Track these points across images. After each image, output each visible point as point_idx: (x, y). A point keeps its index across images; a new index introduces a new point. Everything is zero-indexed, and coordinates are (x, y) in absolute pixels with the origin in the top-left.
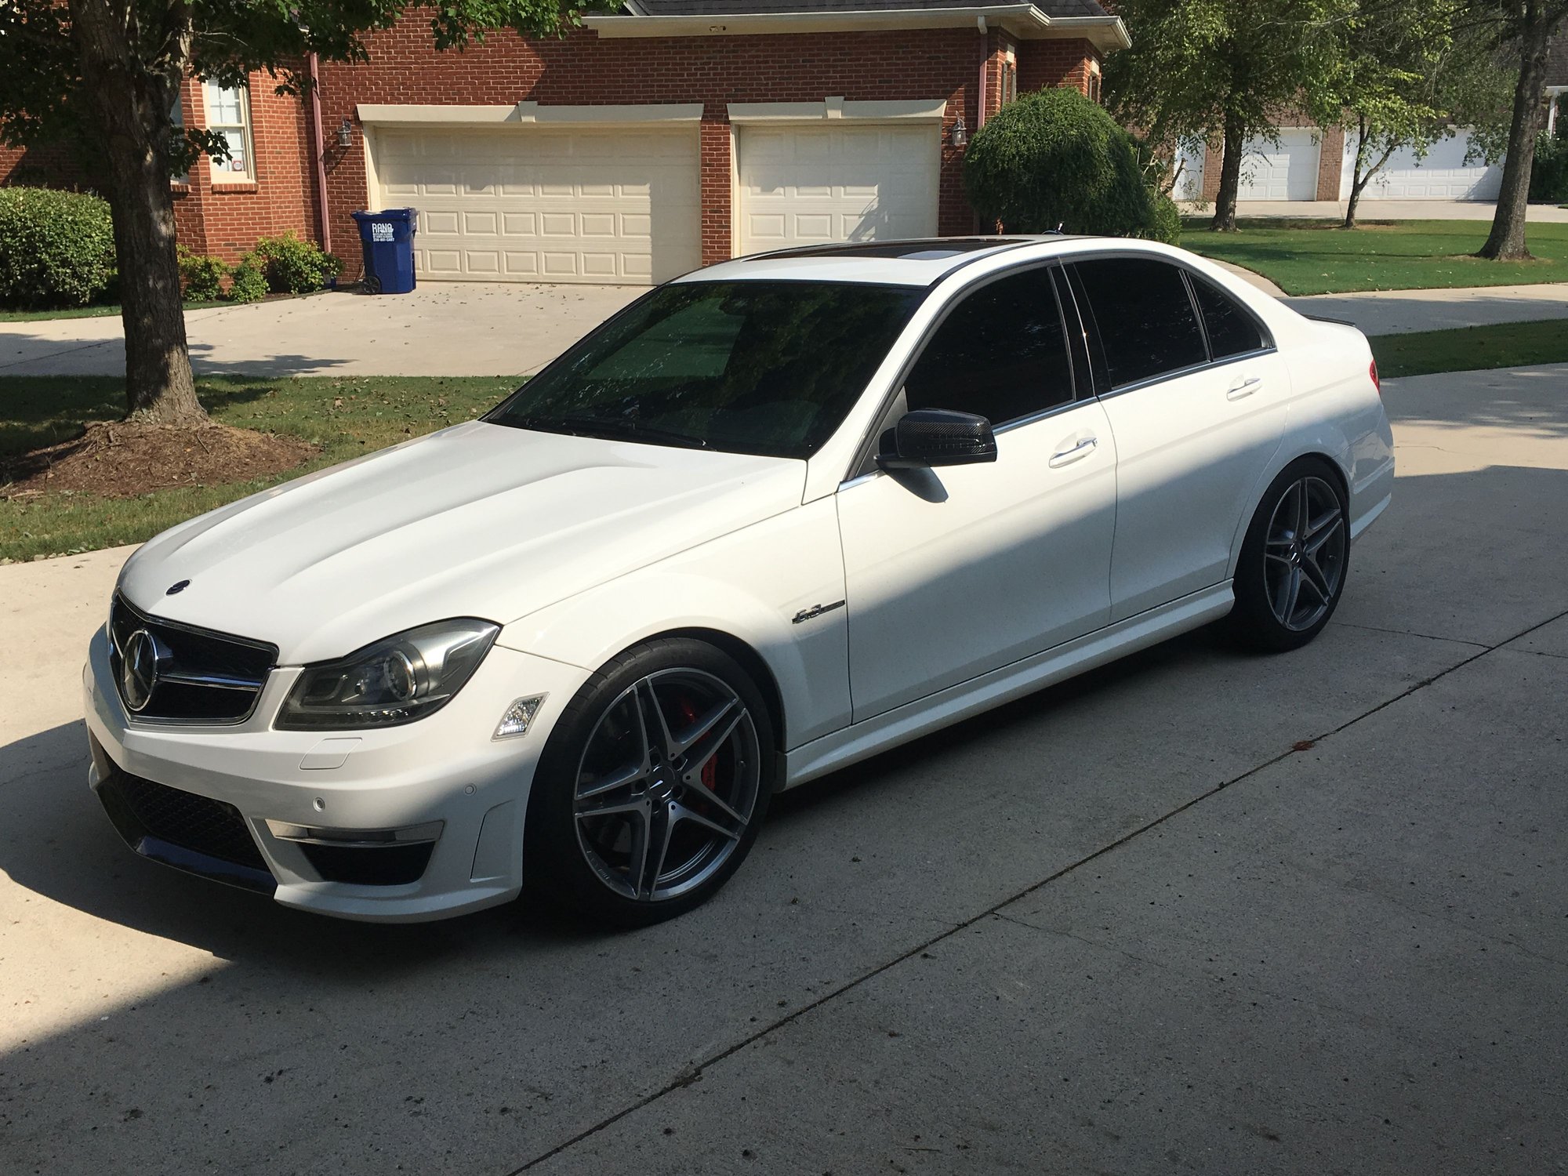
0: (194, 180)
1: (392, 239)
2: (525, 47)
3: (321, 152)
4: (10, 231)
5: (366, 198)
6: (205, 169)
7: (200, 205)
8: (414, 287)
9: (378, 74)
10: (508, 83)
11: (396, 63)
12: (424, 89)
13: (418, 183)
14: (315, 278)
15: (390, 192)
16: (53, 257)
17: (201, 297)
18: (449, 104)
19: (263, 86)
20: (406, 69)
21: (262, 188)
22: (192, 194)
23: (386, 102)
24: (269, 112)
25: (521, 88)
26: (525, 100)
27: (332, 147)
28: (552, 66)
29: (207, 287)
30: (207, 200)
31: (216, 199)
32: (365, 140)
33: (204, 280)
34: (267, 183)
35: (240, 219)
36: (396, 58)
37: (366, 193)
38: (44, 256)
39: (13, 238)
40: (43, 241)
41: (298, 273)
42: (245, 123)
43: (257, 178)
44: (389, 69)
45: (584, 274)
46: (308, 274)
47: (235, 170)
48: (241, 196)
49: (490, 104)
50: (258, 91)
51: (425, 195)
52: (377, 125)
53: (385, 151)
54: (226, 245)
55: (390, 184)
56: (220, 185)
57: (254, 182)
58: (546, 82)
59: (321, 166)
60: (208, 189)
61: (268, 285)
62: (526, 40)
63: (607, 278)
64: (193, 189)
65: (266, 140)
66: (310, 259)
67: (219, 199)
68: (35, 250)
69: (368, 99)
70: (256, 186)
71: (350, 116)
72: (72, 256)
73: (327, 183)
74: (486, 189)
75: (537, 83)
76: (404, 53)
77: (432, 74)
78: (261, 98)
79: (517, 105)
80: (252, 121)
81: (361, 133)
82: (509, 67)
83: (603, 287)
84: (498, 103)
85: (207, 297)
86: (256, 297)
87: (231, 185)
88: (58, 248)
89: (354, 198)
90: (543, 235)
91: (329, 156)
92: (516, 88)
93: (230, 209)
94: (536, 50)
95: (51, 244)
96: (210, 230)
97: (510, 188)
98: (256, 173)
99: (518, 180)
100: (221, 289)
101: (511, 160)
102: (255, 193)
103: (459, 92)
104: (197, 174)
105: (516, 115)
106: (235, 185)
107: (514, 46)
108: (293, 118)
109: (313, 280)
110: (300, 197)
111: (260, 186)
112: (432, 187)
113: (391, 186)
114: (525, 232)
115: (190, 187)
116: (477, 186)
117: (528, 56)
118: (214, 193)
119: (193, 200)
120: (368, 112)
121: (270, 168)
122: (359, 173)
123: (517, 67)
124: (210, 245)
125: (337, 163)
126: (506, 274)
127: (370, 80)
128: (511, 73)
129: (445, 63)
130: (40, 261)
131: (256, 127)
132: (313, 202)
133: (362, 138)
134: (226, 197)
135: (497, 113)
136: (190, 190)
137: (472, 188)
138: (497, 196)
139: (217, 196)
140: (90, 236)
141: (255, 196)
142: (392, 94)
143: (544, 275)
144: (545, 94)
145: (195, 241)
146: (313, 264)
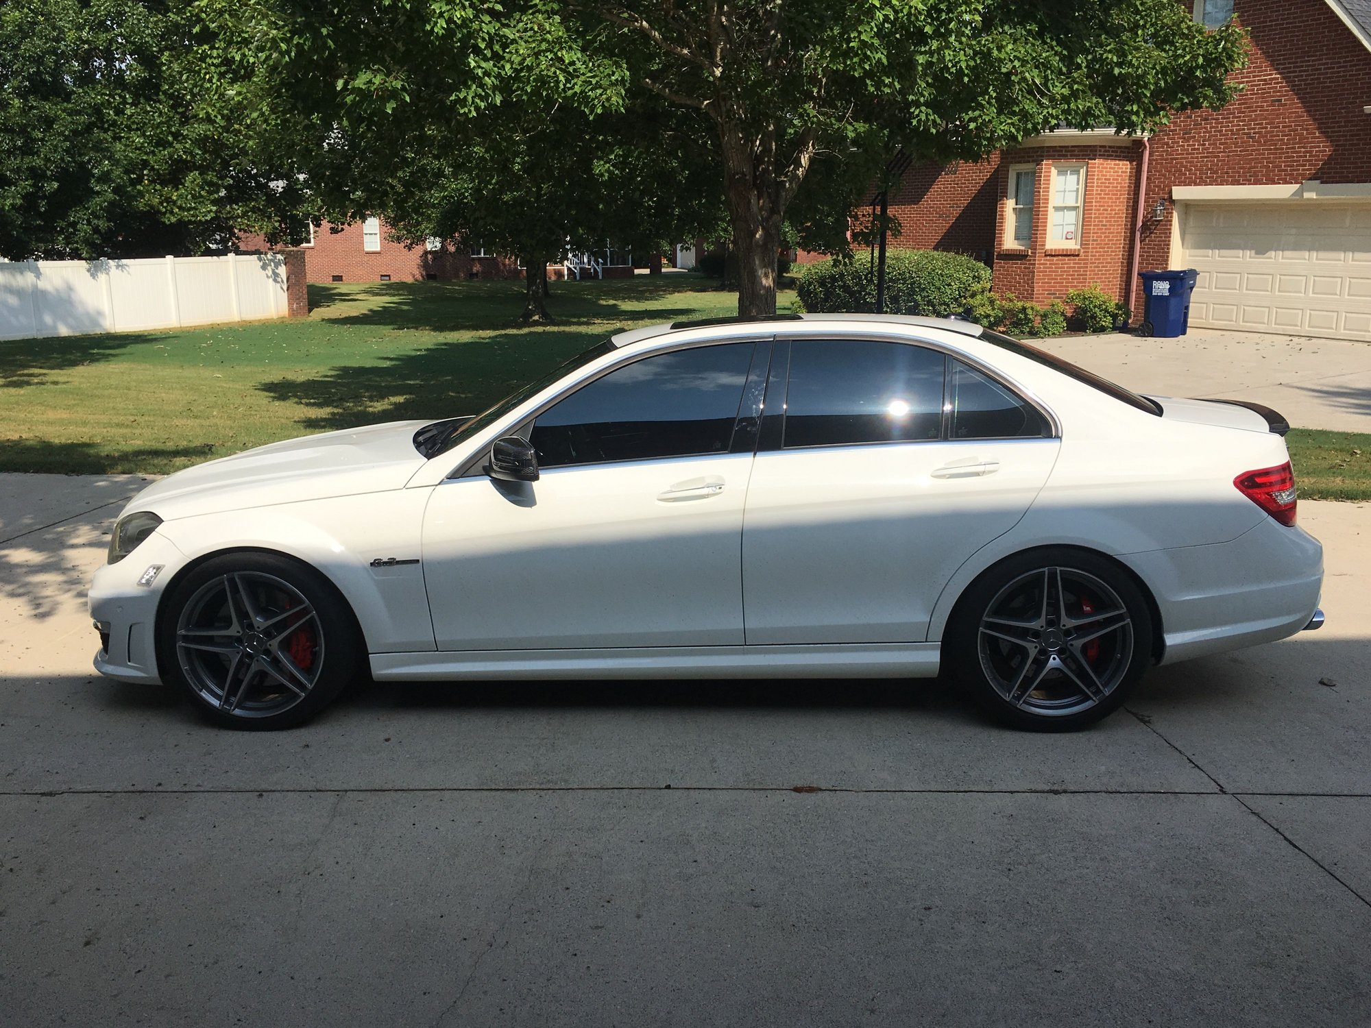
0: (1033, 246)
1: (1167, 294)
2: (1317, 135)
3: (1140, 224)
4: (902, 279)
5: (1167, 260)
6: (1042, 238)
7: (1035, 264)
8: (1184, 333)
9: (1192, 162)
10: (1297, 166)
11: (1207, 153)
12: (1227, 173)
13: (1213, 248)
14: (1105, 322)
15: (1190, 256)
16: (923, 298)
17: (1017, 331)
18: (1245, 184)
19: (1098, 175)
20: (1215, 157)
21: (1084, 252)
22: (1031, 256)
23: (1196, 184)
24: (1100, 194)
25: (1307, 170)
26: (1310, 179)
27: (1148, 221)
28: (1338, 150)
29: (1022, 325)
30: (1040, 261)
31: (1047, 260)
32: (1175, 215)
33: (1020, 319)
34: (1089, 248)
35: (1063, 275)
36: (1208, 148)
37: (1168, 257)
38: (919, 298)
39: (903, 284)
40: (919, 287)
41: (1093, 317)
42: (1080, 204)
43: (1081, 245)
44: (1201, 157)
45: (1342, 331)
46: (1101, 319)
47: (1067, 239)
48: (1067, 258)
49: (1280, 183)
50: (1093, 179)
51: (1217, 258)
52: (1189, 202)
53: (1191, 223)
54: (1048, 294)
55: (1192, 248)
56: (1051, 250)
57: (1079, 247)
58: (1331, 164)
59: (1138, 234)
60: (1041, 253)
61: (1065, 325)
62: (1318, 129)
63: (1364, 336)
64: (1032, 253)
65: (1093, 216)
66: (1104, 307)
67: (1049, 260)
68: (914, 293)
69: (1182, 182)
70: (1079, 250)
71: (1166, 196)
72: (935, 298)
73: (1141, 248)
74: (1267, 255)
75: (1323, 164)
76: (1215, 144)
77: (1234, 160)
78: (1095, 185)
79: (1302, 183)
80: (1085, 202)
81: (1172, 209)
82: (1300, 152)
83: (1353, 343)
84: (1286, 182)
85: (1022, 332)
86: (1054, 334)
87: (1059, 250)
88: (927, 292)
89: (1159, 260)
90: (1311, 295)
91: (1145, 226)
92: (1303, 170)
93: (1056, 268)
94: (1327, 137)
95: (924, 289)
96: (1038, 283)
97: (1288, 253)
98: (1082, 240)
99: (1297, 247)
100: (1032, 327)
101: (1294, 231)
102: (1078, 255)
103: (1255, 174)
104: (1036, 242)
105: (1299, 193)
106: (1063, 250)
107: (1307, 134)
108: (1124, 198)
109: (1104, 323)
110: (1119, 259)
111: (1082, 251)
112: (1224, 252)
113: (1193, 250)
114: (1296, 292)
115: (1030, 251)
116: (1261, 251)
117: (1318, 142)
118: (1046, 256)
119: (1030, 260)
120: (1179, 193)
121: (1093, 237)
122: (1165, 241)
123: (1307, 152)
124: (1037, 294)
125: (1151, 233)
126: (1274, 327)
127: (1186, 167)
128: (1301, 157)
129: (1248, 151)
130: (915, 301)
131: (1087, 206)
132: (1128, 263)
133: (1172, 213)
134: (1055, 258)
135: (1283, 191)
136: (1030, 254)
137: (1256, 253)
138: (1277, 259)
139: (1048, 258)
140: (949, 285)
141: (1077, 258)
142: (1201, 178)
143: (1306, 330)
144: (1328, 174)
145: (1027, 290)
146: (1106, 311)
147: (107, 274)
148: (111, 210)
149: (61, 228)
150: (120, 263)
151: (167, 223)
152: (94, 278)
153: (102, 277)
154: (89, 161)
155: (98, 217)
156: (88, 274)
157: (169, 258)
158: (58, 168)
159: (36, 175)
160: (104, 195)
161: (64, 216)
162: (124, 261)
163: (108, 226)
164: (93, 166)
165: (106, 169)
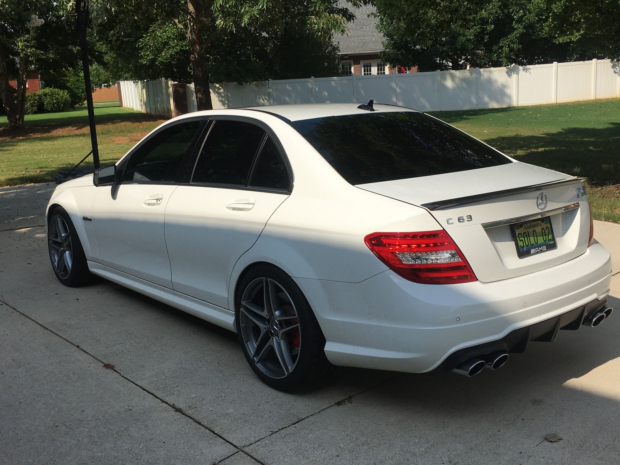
147: (517, 74)
148: (521, 38)
149: (495, 50)
150: (526, 68)
151: (557, 43)
152: (509, 77)
153: (514, 76)
154: (513, 12)
155: (514, 43)
156: (506, 75)
157: (555, 63)
158: (494, 17)
159: (484, 22)
160: (519, 29)
161: (497, 43)
162: (528, 66)
163: (518, 47)
164: (515, 14)
165: (520, 15)
